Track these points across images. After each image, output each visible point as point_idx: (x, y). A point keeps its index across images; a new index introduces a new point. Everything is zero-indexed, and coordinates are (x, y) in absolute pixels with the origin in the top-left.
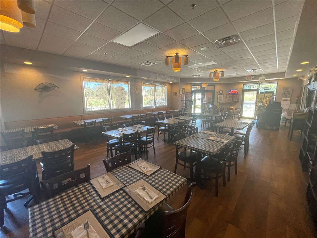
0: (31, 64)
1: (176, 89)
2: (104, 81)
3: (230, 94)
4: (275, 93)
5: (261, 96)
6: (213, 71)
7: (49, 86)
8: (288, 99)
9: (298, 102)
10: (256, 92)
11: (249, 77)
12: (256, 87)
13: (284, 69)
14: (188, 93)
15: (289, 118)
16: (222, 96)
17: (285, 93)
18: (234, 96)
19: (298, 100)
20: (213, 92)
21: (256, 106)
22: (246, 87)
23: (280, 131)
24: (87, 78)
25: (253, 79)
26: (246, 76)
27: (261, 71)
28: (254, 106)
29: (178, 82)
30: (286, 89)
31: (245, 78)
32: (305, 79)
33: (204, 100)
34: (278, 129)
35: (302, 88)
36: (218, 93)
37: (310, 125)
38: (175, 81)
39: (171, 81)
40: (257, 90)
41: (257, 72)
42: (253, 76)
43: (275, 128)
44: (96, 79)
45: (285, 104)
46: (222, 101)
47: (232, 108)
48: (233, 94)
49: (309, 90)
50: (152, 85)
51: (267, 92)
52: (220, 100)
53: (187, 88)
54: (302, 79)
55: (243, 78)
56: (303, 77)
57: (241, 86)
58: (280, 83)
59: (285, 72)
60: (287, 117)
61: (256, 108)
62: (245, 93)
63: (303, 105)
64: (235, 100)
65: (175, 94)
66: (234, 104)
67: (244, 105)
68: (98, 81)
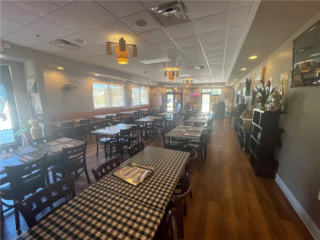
0: (62, 68)
1: (155, 91)
2: (106, 84)
3: (193, 96)
4: (220, 95)
5: (213, 98)
6: (186, 79)
7: (70, 86)
8: (228, 100)
9: (233, 102)
10: (209, 95)
11: (206, 84)
12: (210, 91)
13: (226, 81)
14: (163, 94)
15: (229, 111)
16: (188, 97)
17: (226, 96)
18: (196, 97)
19: (232, 101)
20: (182, 94)
21: (210, 104)
22: (204, 91)
23: (225, 119)
24: (94, 81)
25: (208, 86)
26: (203, 84)
27: (213, 81)
28: (209, 105)
29: (157, 85)
30: (226, 93)
31: (203, 85)
32: (236, 88)
33: (175, 100)
34: (224, 118)
35: (234, 93)
36: (185, 95)
37: (238, 112)
38: (155, 84)
39: (151, 85)
40: (210, 93)
41: (211, 81)
42: (208, 83)
43: (222, 118)
44: (100, 82)
45: (227, 104)
46: (188, 101)
47: (195, 106)
48: (195, 96)
49: (237, 95)
50: (138, 87)
51: (216, 95)
52: (187, 100)
53: (163, 90)
54: (234, 88)
55: (201, 84)
56: (234, 86)
57: (200, 90)
58: (223, 89)
59: (225, 83)
60: (228, 111)
61: (210, 106)
62: (203, 95)
63: (235, 103)
64: (196, 100)
65: (155, 95)
66: (196, 103)
67: (203, 104)
68: (102, 83)
